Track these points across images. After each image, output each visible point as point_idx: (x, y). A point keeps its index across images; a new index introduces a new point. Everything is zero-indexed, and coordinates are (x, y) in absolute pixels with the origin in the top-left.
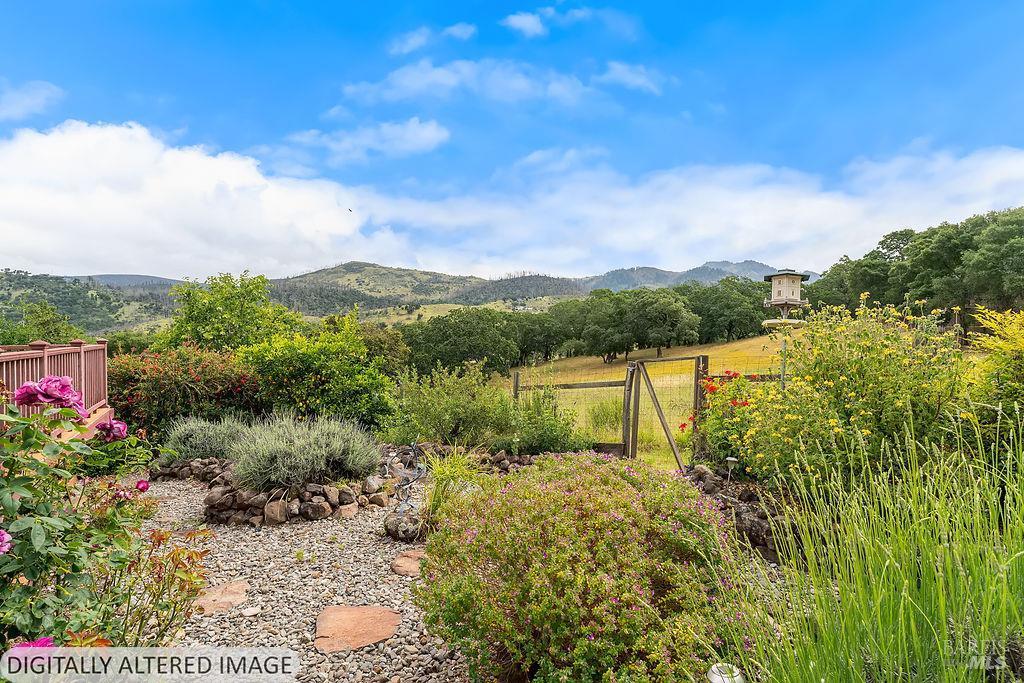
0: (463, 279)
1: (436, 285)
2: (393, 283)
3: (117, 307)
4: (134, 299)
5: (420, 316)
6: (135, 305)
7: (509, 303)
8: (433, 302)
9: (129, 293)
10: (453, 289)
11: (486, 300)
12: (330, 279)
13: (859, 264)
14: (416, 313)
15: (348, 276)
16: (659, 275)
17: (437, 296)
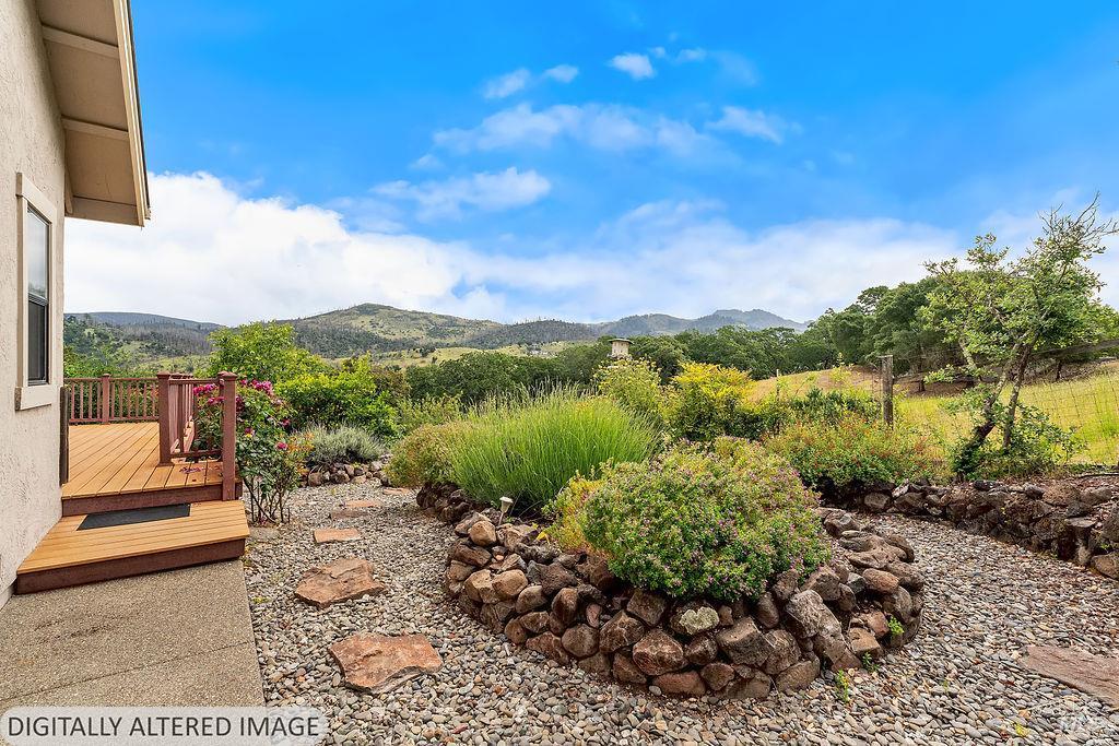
0: (478, 323)
1: (451, 329)
2: (408, 326)
3: (116, 346)
4: (134, 337)
5: (434, 360)
6: (137, 345)
7: (524, 347)
8: (447, 346)
9: (130, 331)
10: (469, 332)
11: (501, 344)
12: (343, 321)
13: (839, 317)
14: (431, 356)
15: (361, 318)
16: (672, 322)
17: (452, 340)
